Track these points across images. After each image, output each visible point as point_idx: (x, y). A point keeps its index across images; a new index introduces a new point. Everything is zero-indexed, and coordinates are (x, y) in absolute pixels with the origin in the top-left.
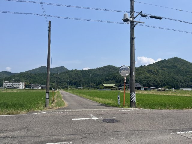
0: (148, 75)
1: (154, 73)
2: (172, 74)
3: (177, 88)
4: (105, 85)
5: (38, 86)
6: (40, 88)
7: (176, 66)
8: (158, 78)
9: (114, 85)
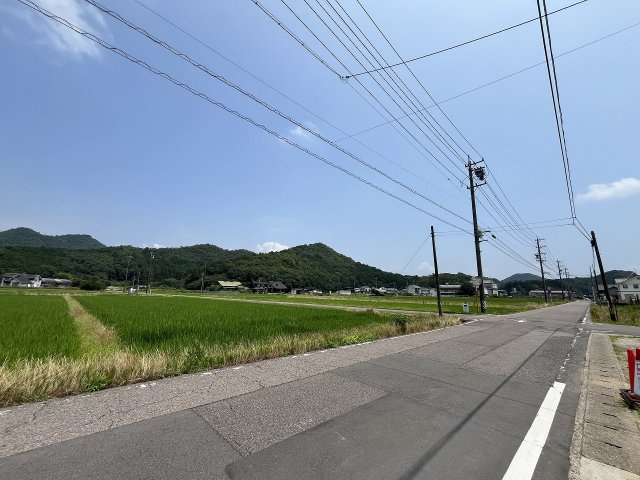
0: (283, 267)
1: (292, 266)
2: (317, 270)
3: (325, 290)
4: (222, 283)
5: (33, 279)
6: (37, 284)
7: (320, 257)
8: (299, 274)
9: (239, 283)
